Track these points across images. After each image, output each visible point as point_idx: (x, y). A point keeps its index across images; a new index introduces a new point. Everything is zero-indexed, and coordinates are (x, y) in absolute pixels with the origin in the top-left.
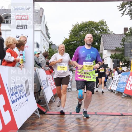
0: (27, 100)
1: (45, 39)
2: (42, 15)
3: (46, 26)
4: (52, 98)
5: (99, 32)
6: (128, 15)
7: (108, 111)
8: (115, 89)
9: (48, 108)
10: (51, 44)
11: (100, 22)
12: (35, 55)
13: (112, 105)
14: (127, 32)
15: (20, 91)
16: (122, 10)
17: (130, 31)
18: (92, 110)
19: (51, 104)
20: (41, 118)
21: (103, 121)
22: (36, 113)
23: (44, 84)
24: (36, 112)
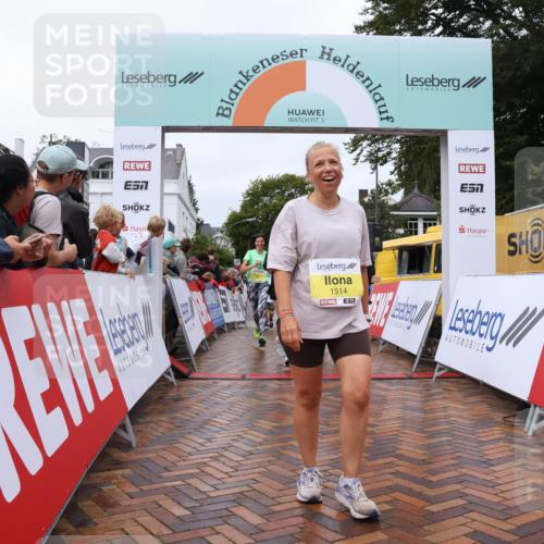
0: (147, 349)
1: (187, 214)
2: (181, 160)
3: (189, 184)
4: (202, 343)
6: (368, 163)
9: (192, 365)
10: (200, 225)
14: (366, 200)
15: (132, 328)
16: (353, 151)
17: (373, 198)
19: (200, 356)
20: (179, 387)
22: (167, 377)
23: (184, 313)
24: (167, 373)
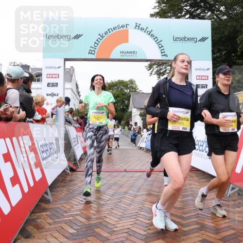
0: (57, 158)
1: (75, 97)
2: (73, 73)
3: (76, 84)
4: (82, 155)
5: (129, 90)
6: (156, 75)
7: (137, 168)
8: (144, 146)
9: (78, 165)
11: (129, 81)
12: (65, 112)
13: (141, 162)
15: (51, 149)
16: (149, 70)
18: (122, 166)
19: (81, 161)
20: (71, 175)
21: (132, 177)
22: (66, 171)
23: (74, 142)
24: (66, 169)
